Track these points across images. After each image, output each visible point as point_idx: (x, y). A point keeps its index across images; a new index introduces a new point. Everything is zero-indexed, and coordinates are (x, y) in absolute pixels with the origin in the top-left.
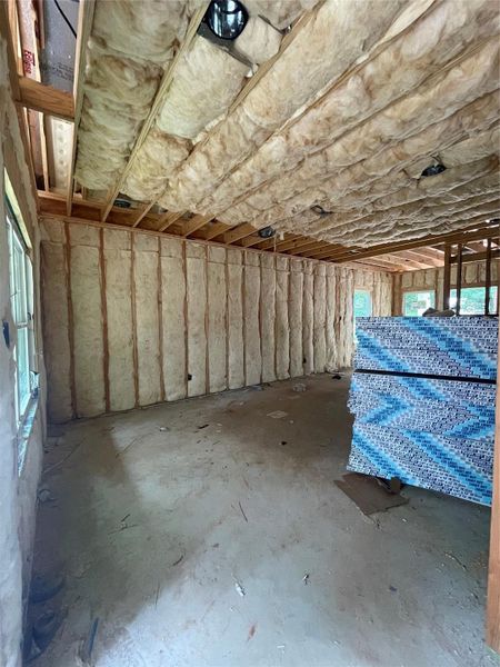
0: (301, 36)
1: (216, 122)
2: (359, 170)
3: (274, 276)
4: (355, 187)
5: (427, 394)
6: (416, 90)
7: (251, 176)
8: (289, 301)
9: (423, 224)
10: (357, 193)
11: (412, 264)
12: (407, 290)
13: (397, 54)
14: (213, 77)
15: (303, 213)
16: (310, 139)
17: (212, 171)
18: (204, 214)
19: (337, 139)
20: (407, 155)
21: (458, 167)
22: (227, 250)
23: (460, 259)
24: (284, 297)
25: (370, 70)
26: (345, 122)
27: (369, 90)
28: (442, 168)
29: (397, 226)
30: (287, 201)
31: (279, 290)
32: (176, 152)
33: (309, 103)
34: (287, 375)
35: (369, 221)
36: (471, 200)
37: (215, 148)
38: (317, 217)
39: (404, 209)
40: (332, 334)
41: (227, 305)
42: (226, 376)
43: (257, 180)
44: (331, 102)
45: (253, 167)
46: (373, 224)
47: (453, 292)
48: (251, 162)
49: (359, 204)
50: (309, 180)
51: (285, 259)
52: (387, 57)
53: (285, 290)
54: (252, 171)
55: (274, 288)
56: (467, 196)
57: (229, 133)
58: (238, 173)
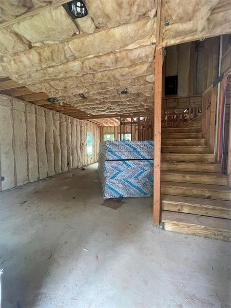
0: (103, 33)
1: (53, 43)
2: (104, 85)
3: (53, 123)
4: (100, 91)
5: (128, 166)
6: (128, 67)
7: (60, 73)
8: (60, 135)
9: (116, 109)
10: (100, 93)
11: (107, 124)
12: (105, 133)
13: (127, 54)
14: (63, 25)
15: (75, 96)
16: (92, 68)
17: (40, 63)
18: (21, 82)
19: (101, 72)
20: (120, 85)
21: (130, 94)
22: (26, 104)
23: (124, 124)
24: (58, 133)
25: (118, 55)
26: (106, 67)
27: (117, 61)
28: (126, 92)
29: (108, 108)
30: (71, 88)
31: (55, 129)
32: (21, 45)
33: (96, 55)
34: (60, 171)
35: (100, 105)
36: (131, 105)
37: (46, 53)
38: (81, 98)
39: (113, 103)
40: (79, 151)
41: (27, 136)
42: (28, 175)
43: (61, 76)
44: (103, 58)
45: (62, 69)
46: (101, 106)
47: (122, 135)
48: (62, 66)
49: (98, 97)
50: (84, 83)
51: (58, 114)
52: (124, 54)
53: (58, 130)
54: (61, 70)
55: (53, 128)
56: (130, 103)
57: (58, 50)
58: (52, 69)
